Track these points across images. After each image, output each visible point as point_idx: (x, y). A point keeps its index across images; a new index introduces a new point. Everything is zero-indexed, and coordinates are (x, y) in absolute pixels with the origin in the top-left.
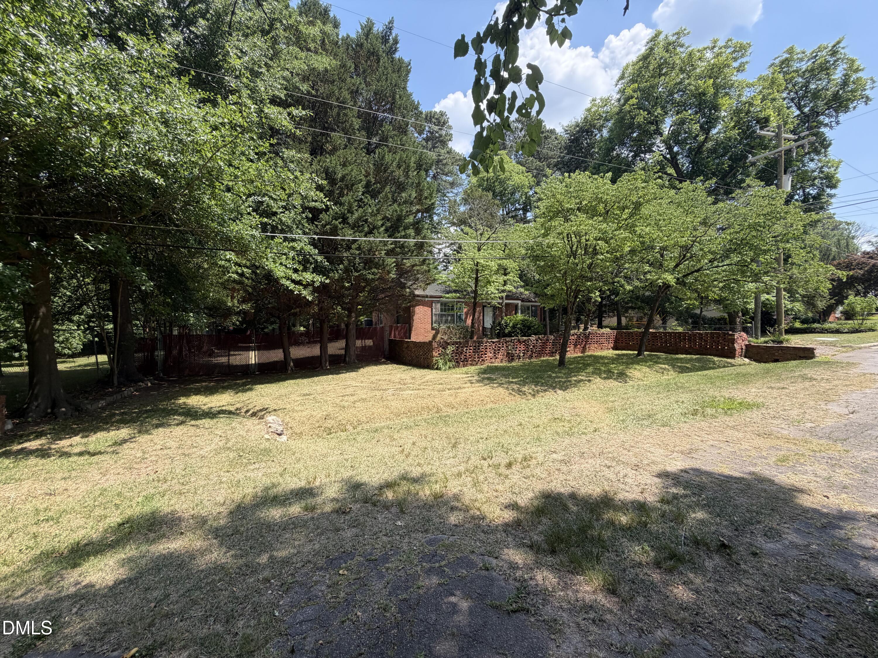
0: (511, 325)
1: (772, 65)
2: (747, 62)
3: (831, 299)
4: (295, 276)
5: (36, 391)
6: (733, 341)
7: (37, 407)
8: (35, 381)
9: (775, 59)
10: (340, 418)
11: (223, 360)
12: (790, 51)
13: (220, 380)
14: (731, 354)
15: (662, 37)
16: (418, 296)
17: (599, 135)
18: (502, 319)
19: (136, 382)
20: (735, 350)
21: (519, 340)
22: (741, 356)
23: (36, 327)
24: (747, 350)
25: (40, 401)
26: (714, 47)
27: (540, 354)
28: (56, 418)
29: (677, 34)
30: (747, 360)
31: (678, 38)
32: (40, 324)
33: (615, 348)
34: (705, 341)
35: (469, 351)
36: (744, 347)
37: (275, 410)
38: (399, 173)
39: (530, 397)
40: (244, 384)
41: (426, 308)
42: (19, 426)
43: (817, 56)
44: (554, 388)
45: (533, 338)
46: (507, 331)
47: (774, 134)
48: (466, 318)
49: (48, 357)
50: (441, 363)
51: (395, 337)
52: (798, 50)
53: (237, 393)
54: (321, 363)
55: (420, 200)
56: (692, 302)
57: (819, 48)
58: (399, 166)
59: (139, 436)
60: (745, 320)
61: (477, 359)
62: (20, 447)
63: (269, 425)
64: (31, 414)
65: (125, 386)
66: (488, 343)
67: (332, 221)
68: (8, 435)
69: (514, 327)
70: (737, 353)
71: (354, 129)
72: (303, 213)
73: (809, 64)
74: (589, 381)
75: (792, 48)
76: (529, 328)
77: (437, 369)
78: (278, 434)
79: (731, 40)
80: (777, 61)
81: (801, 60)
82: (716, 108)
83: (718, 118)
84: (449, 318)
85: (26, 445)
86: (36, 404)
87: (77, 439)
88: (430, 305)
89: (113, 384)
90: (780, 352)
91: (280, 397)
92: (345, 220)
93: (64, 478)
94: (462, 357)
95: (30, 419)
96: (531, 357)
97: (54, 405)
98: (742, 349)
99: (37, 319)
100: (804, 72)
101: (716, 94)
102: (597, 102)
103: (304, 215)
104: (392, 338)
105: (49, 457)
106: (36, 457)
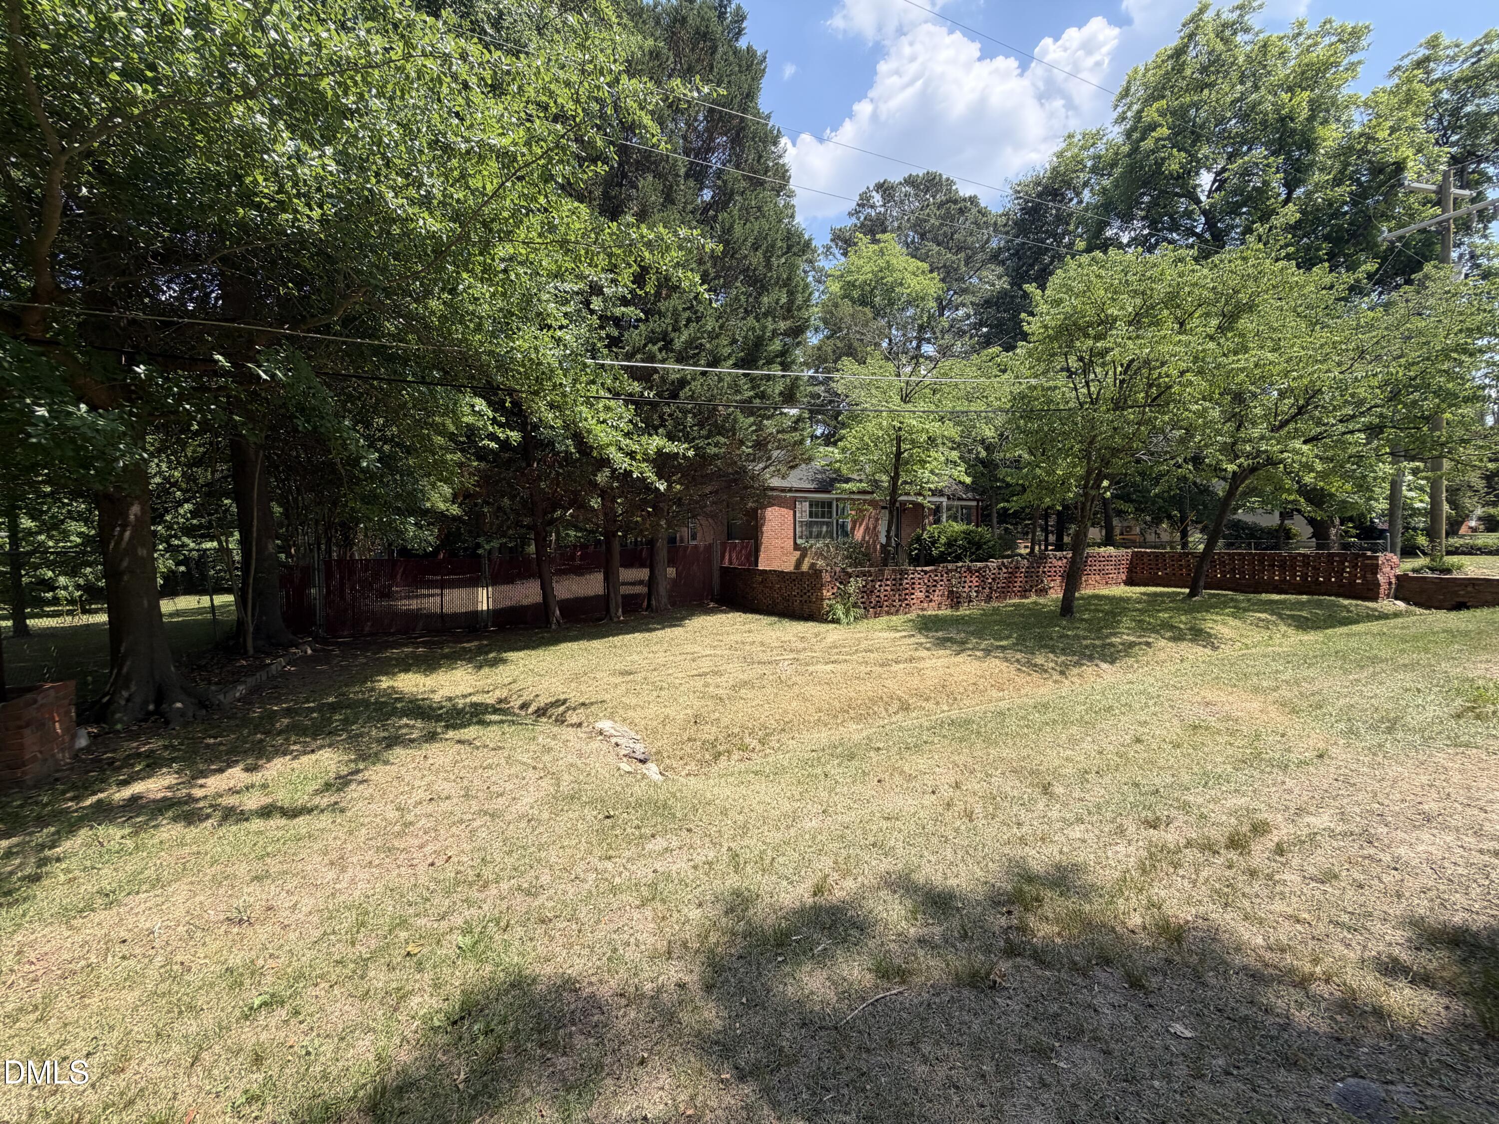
0: (943, 540)
1: (1398, 68)
2: (1359, 62)
3: (1488, 493)
4: (625, 442)
5: (125, 670)
6: (1375, 569)
7: (128, 700)
8: (123, 649)
9: (1402, 59)
10: (725, 721)
11: (414, 604)
12: (1433, 43)
13: (434, 643)
14: (1370, 592)
15: (1208, 16)
16: (773, 489)
17: (1075, 201)
18: (924, 530)
19: (286, 647)
20: (1378, 585)
21: (969, 568)
22: (1388, 596)
23: (124, 544)
24: (1399, 586)
25: (133, 688)
26: (1299, 34)
27: (1004, 593)
28: (167, 723)
29: (1241, 7)
30: (1401, 605)
31: (1241, 16)
32: (131, 538)
33: (1130, 582)
34: (1314, 568)
35: (884, 589)
36: (1393, 580)
37: (583, 704)
38: (756, 259)
39: (1056, 676)
40: (481, 651)
41: (784, 511)
42: (100, 739)
43: (1482, 50)
44: (1091, 658)
45: (993, 564)
46: (935, 552)
47: (1434, 187)
48: (853, 528)
49: (146, 603)
50: (840, 612)
51: (731, 562)
52: (1447, 42)
53: (480, 667)
54: (608, 610)
55: (789, 310)
56: (1292, 498)
57: (1486, 36)
58: (755, 247)
59: (366, 768)
60: (1346, 532)
61: (897, 604)
62: (127, 792)
63: (614, 740)
64: (118, 716)
65: (268, 655)
66: (917, 575)
67: (645, 345)
68: (84, 761)
69: (950, 544)
70: (1382, 591)
71: (678, 175)
72: (602, 327)
73: (1465, 66)
74: (1148, 644)
75: (1436, 37)
76: (979, 546)
77: (833, 621)
78: (641, 761)
79: (1330, 22)
80: (1407, 62)
81: (1453, 59)
82: (1309, 145)
83: (1312, 164)
84: (824, 529)
85: (138, 788)
86: (125, 694)
87: (236, 775)
88: (791, 505)
89: (246, 652)
90: (1470, 589)
91: (576, 677)
92: (668, 345)
93: (256, 878)
94: (874, 599)
95: (119, 727)
96: (989, 599)
97: (161, 697)
98: (1390, 583)
99: (124, 527)
100: (1457, 81)
101: (1311, 119)
102: (1076, 140)
103: (603, 333)
104: (726, 564)
105: (201, 820)
106: (175, 819)
